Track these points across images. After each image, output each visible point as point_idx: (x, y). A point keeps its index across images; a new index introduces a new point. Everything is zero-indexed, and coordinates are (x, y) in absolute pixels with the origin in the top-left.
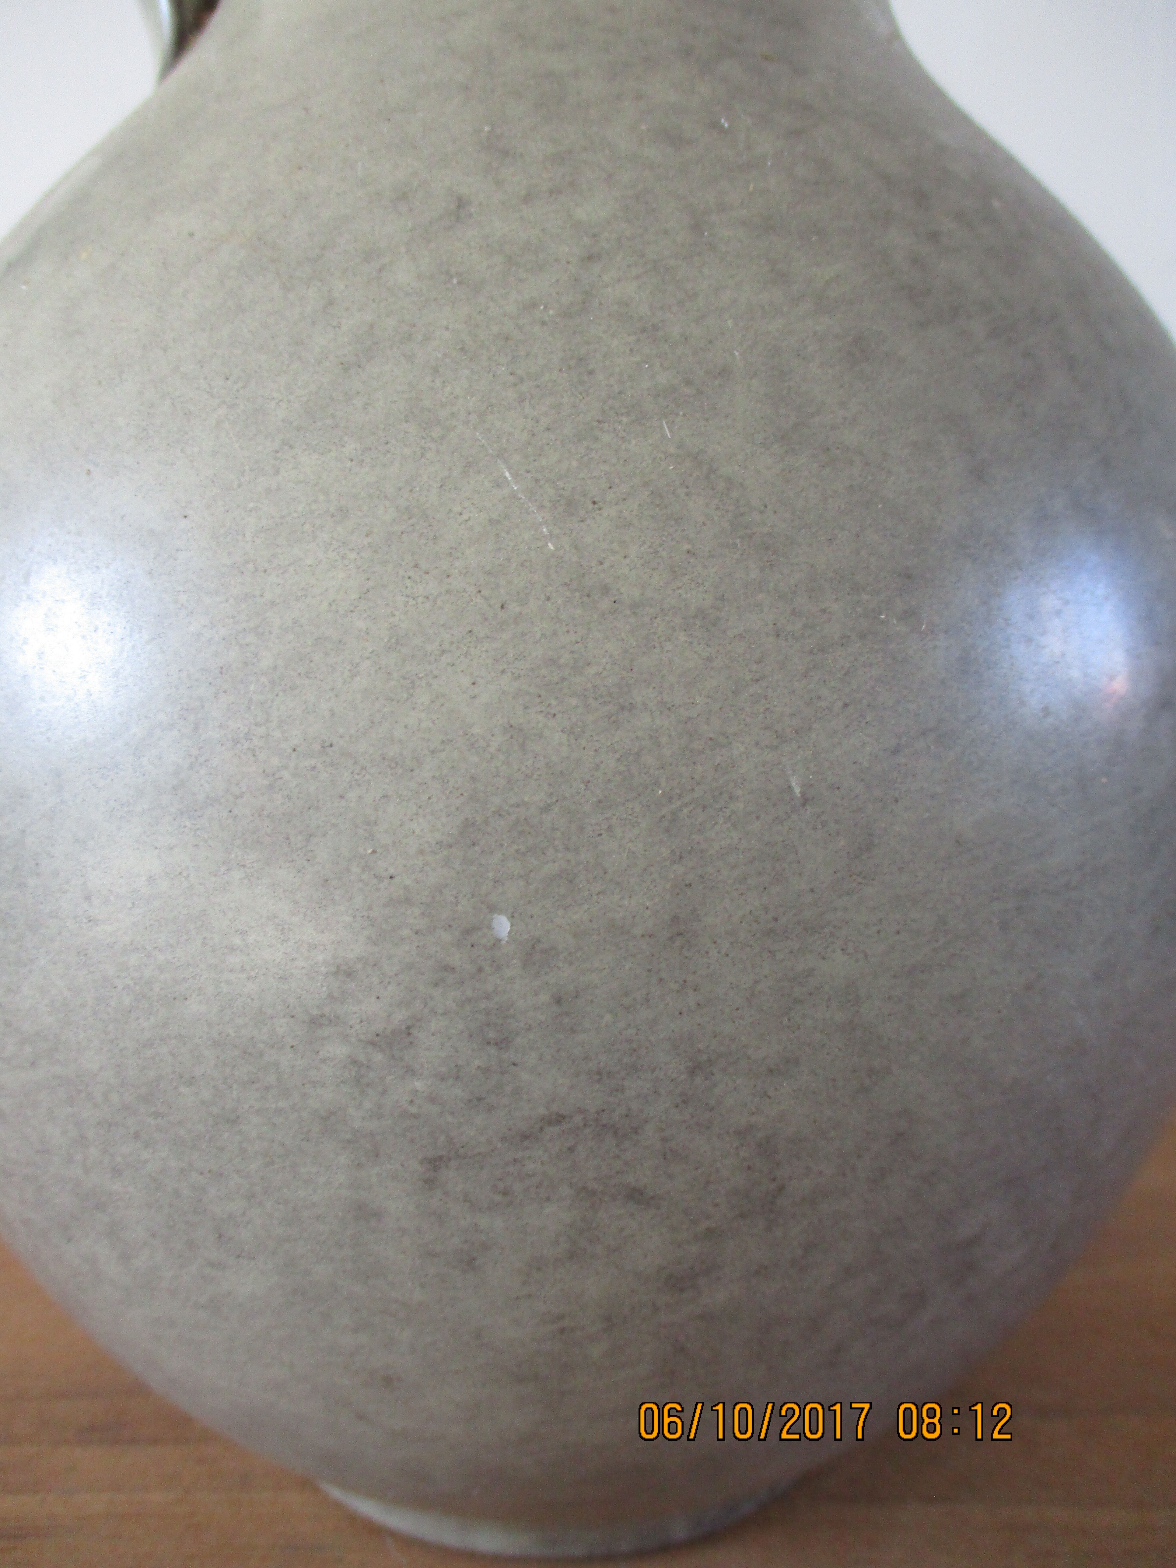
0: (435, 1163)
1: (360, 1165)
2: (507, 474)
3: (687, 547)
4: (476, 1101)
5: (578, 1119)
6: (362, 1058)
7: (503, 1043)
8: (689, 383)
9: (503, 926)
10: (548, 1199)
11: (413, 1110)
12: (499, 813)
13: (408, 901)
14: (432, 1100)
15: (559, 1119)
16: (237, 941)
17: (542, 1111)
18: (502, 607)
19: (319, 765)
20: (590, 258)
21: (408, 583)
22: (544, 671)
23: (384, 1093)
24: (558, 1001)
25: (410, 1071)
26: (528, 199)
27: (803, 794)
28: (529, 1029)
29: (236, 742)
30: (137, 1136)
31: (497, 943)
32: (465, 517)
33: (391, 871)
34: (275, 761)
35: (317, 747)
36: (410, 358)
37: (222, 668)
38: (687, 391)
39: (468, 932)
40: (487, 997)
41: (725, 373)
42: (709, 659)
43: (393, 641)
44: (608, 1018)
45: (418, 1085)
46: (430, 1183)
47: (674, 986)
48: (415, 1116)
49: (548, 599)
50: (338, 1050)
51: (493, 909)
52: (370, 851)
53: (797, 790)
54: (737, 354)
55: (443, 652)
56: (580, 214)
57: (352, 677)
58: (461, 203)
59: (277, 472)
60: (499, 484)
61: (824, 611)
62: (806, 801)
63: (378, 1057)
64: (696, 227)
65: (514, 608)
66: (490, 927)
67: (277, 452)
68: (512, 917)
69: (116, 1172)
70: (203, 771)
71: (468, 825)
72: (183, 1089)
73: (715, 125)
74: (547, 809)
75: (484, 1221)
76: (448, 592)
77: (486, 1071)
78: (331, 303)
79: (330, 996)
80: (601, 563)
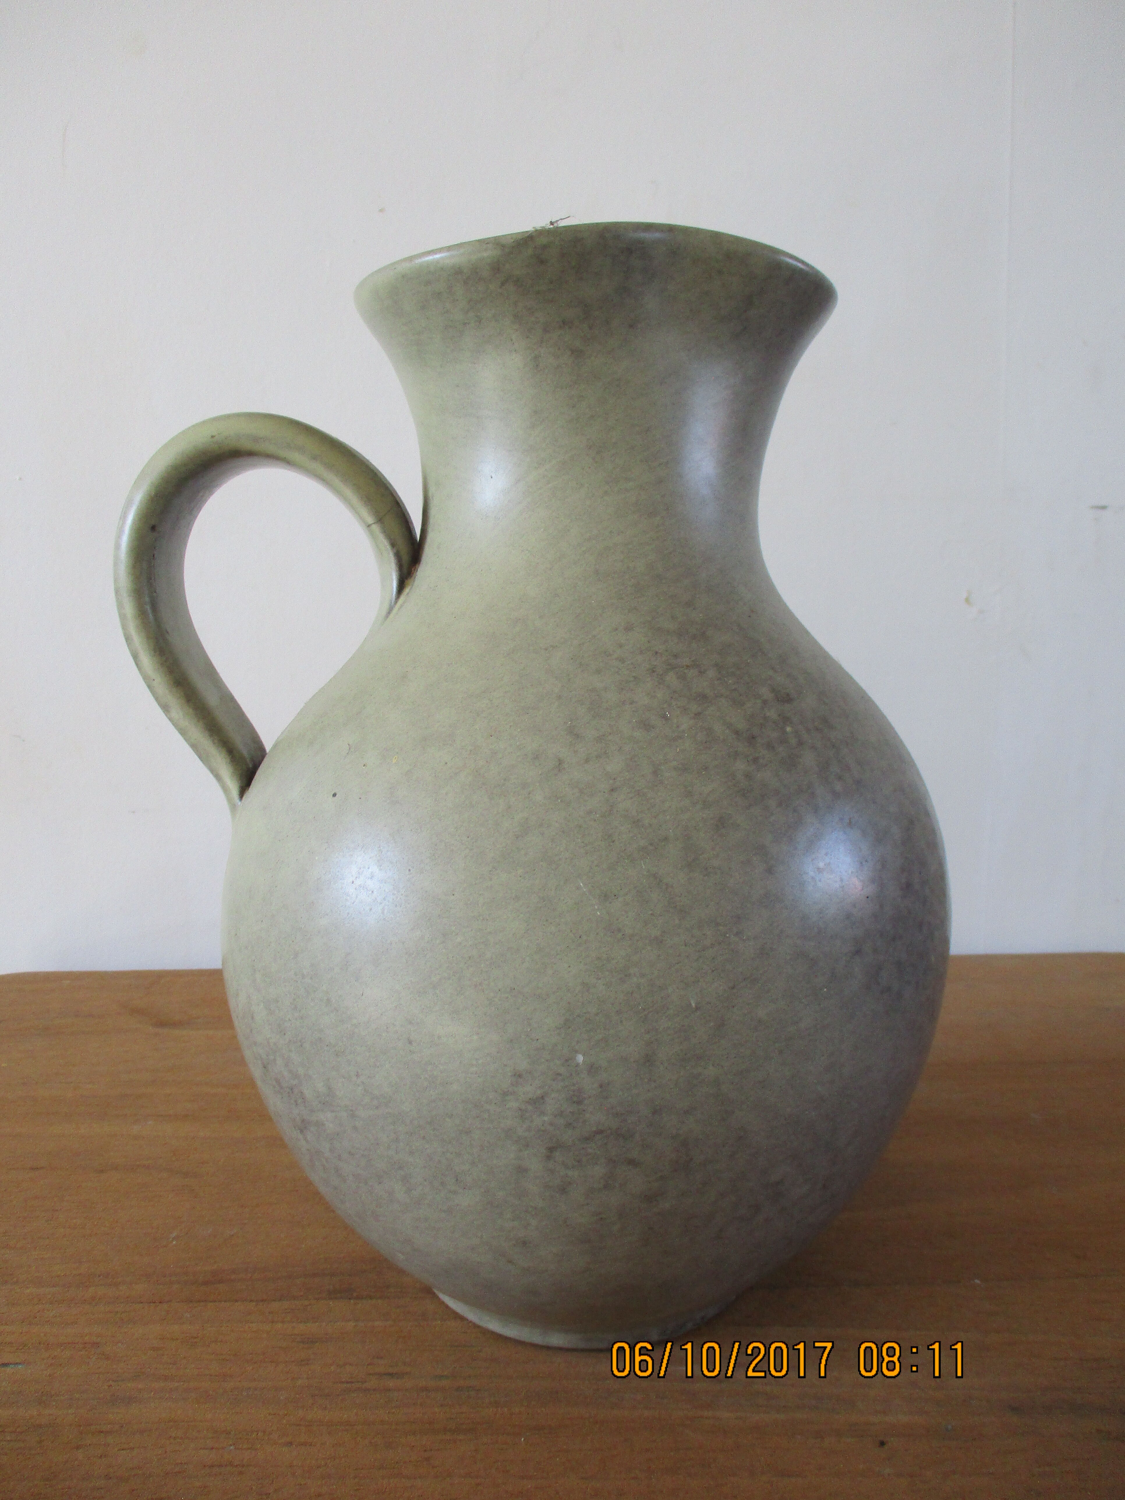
0: (551, 1150)
1: (520, 1151)
2: (581, 884)
3: (650, 912)
4: (569, 1125)
5: (609, 1132)
6: (523, 1107)
7: (579, 1103)
8: (651, 844)
9: (580, 1058)
10: (597, 1164)
11: (543, 1128)
12: (578, 1016)
13: (543, 1049)
14: (551, 1124)
15: (601, 1132)
16: (474, 1062)
17: (594, 1129)
18: (580, 937)
19: (509, 997)
20: (612, 790)
21: (544, 927)
22: (596, 962)
23: (532, 1121)
24: (601, 1086)
25: (543, 1113)
26: (587, 761)
27: (696, 1006)
28: (590, 1097)
29: (476, 986)
30: (424, 1138)
31: (577, 1065)
32: (565, 901)
33: (537, 1037)
34: (492, 994)
35: (508, 990)
36: (543, 834)
37: (470, 957)
38: (651, 848)
39: (567, 1061)
40: (574, 1085)
41: (666, 839)
42: (659, 956)
43: (538, 950)
44: (620, 1093)
45: (546, 1118)
46: (549, 1158)
47: (646, 1080)
48: (543, 1131)
49: (597, 934)
50: (514, 1105)
51: (577, 1052)
52: (529, 1030)
53: (693, 1005)
54: (671, 831)
55: (558, 954)
56: (609, 768)
57: (523, 963)
58: (560, 762)
59: (491, 880)
60: (578, 888)
61: (704, 935)
62: (697, 1008)
63: (530, 1108)
64: (655, 773)
65: (584, 938)
66: (575, 1059)
67: (490, 871)
68: (584, 1055)
69: (411, 1153)
70: (462, 997)
71: (567, 1020)
72: (447, 1119)
73: (664, 717)
74: (597, 1014)
75: (570, 1173)
76: (559, 931)
77: (572, 1113)
78: (509, 807)
79: (512, 1084)
80: (618, 920)
